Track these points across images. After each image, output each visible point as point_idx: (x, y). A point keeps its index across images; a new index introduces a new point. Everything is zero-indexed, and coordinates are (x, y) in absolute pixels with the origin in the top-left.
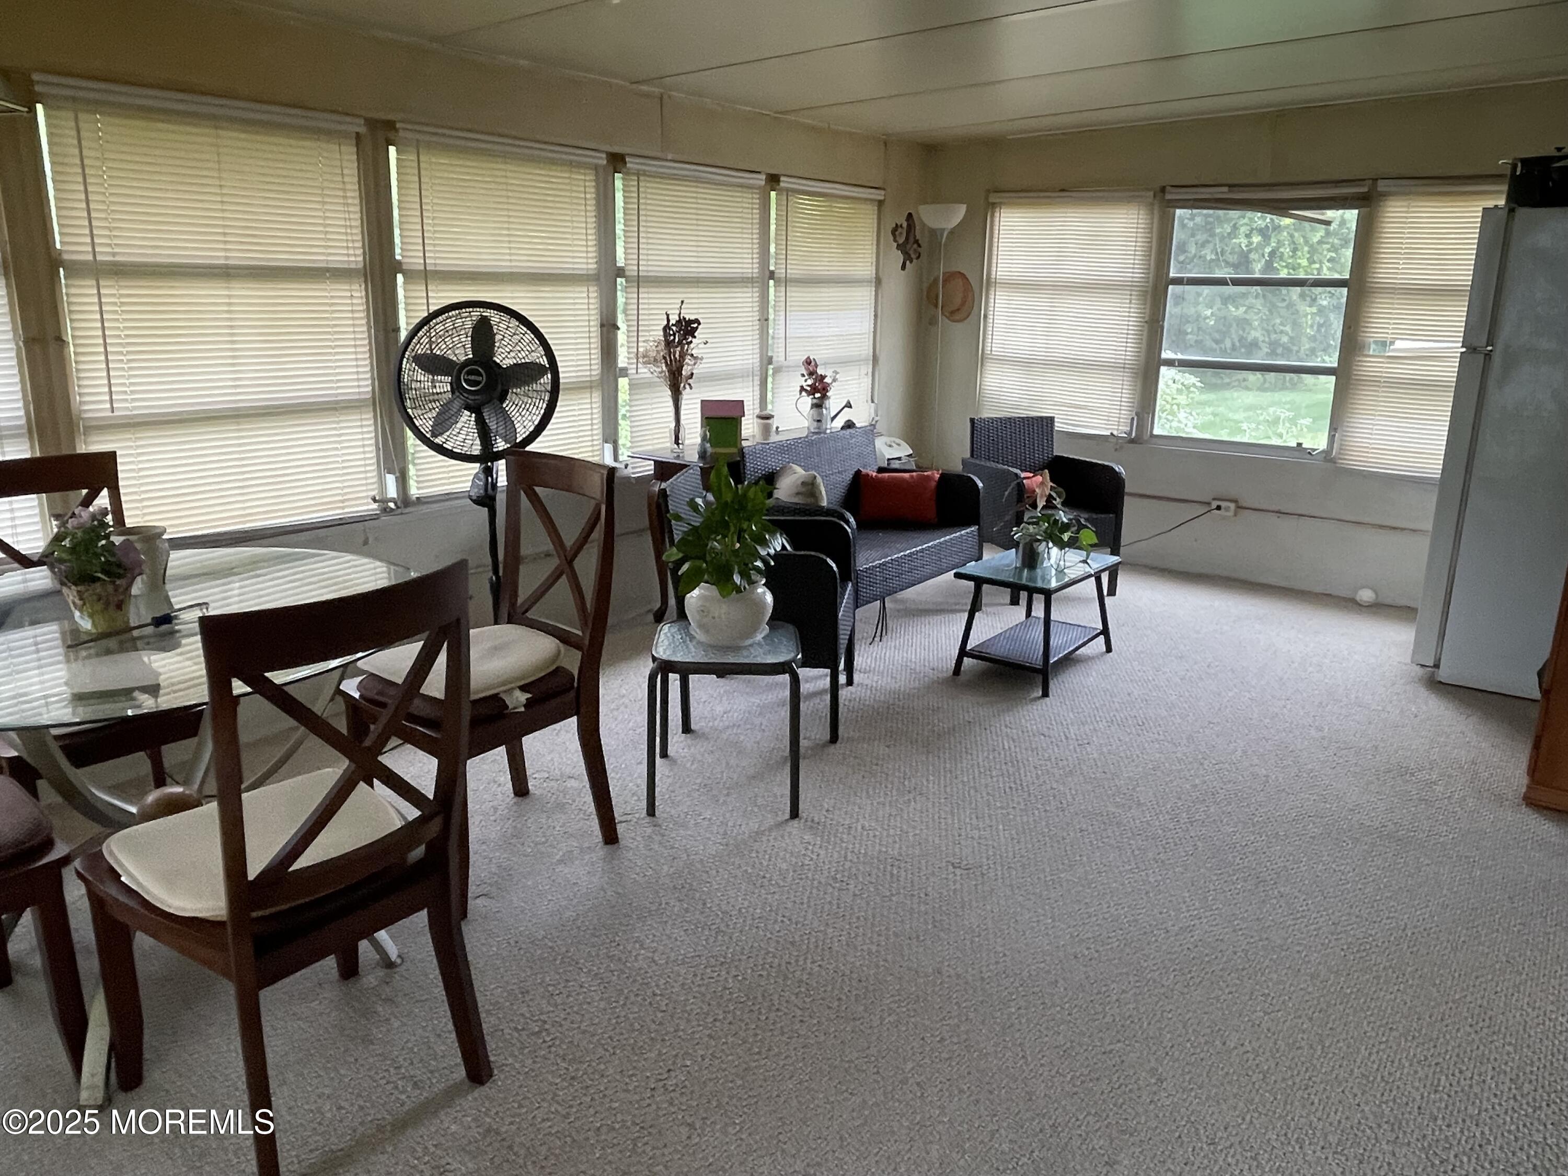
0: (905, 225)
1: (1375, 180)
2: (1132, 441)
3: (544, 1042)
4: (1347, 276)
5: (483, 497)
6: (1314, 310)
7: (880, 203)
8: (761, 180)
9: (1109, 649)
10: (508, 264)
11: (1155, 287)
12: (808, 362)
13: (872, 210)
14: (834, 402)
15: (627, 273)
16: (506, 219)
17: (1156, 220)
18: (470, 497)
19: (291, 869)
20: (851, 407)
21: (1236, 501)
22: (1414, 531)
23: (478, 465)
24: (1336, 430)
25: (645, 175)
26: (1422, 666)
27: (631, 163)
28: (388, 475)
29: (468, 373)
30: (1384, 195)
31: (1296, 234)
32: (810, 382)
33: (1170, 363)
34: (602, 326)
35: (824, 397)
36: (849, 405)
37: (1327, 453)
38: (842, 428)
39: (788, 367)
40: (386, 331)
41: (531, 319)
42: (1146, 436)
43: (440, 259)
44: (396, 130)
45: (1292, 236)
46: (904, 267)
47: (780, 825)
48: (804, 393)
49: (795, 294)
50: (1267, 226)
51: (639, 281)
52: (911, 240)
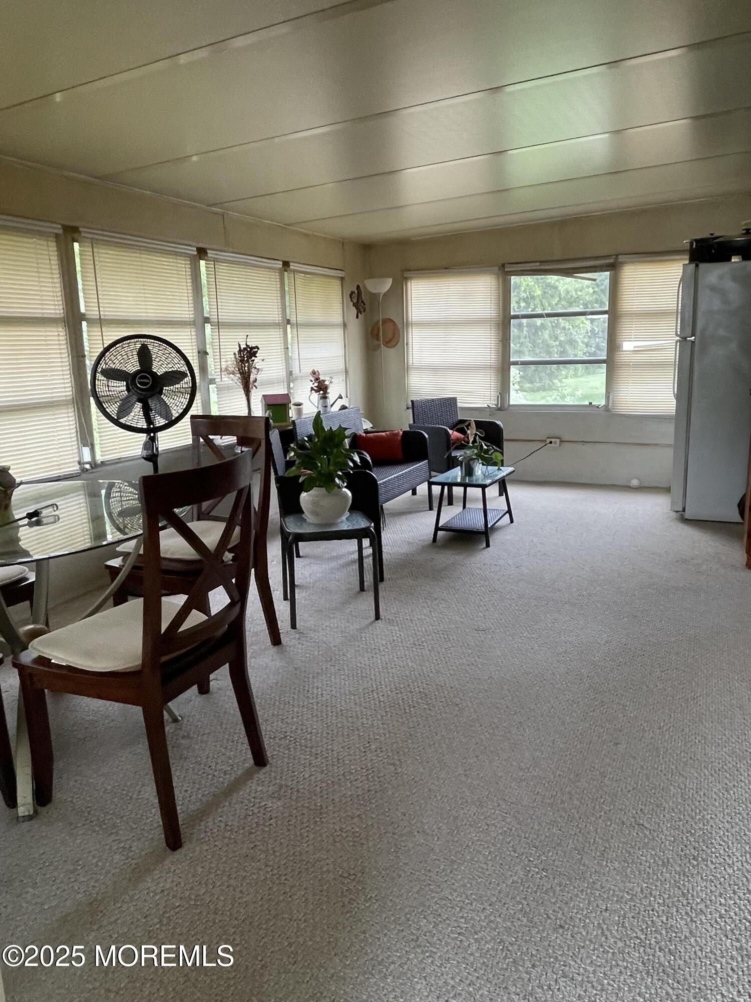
0: (356, 292)
1: (617, 255)
2: (499, 409)
3: (290, 741)
4: (607, 309)
5: (151, 455)
6: (557, 343)
7: (342, 279)
8: (279, 265)
9: (512, 521)
10: (145, 315)
11: (503, 322)
12: (314, 373)
13: (338, 283)
14: (332, 395)
15: (211, 320)
16: (142, 287)
17: (501, 283)
18: (143, 458)
19: (180, 630)
20: (341, 398)
21: (560, 438)
22: (656, 445)
23: (145, 435)
24: (609, 393)
25: (217, 261)
26: (676, 512)
27: (210, 253)
28: (83, 448)
29: (140, 378)
30: (622, 263)
31: (544, 300)
32: (316, 384)
33: (516, 363)
34: (199, 352)
35: (325, 392)
36: (340, 397)
37: (606, 408)
38: (340, 410)
39: (301, 377)
40: (78, 356)
41: (176, 345)
42: (506, 406)
43: (108, 312)
44: (80, 232)
45: (541, 302)
46: (357, 317)
47: (372, 623)
48: (313, 391)
49: (303, 333)
50: (527, 297)
51: (219, 325)
52: (360, 301)
